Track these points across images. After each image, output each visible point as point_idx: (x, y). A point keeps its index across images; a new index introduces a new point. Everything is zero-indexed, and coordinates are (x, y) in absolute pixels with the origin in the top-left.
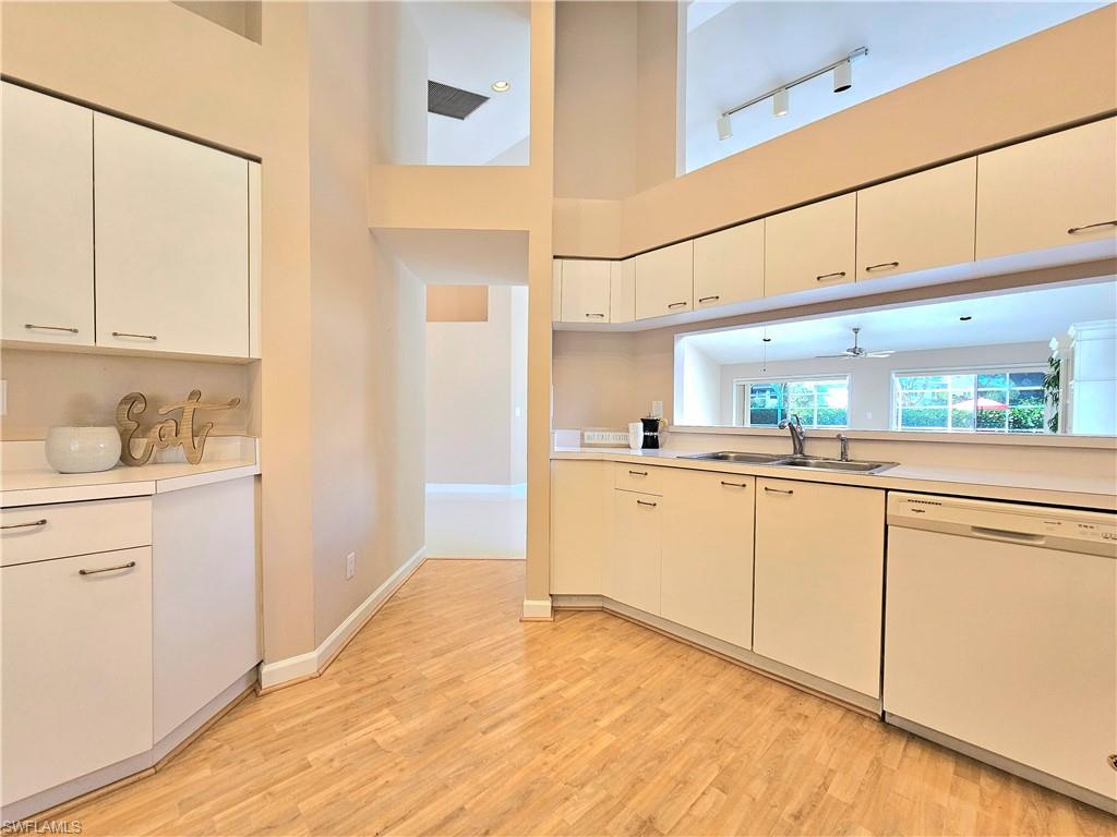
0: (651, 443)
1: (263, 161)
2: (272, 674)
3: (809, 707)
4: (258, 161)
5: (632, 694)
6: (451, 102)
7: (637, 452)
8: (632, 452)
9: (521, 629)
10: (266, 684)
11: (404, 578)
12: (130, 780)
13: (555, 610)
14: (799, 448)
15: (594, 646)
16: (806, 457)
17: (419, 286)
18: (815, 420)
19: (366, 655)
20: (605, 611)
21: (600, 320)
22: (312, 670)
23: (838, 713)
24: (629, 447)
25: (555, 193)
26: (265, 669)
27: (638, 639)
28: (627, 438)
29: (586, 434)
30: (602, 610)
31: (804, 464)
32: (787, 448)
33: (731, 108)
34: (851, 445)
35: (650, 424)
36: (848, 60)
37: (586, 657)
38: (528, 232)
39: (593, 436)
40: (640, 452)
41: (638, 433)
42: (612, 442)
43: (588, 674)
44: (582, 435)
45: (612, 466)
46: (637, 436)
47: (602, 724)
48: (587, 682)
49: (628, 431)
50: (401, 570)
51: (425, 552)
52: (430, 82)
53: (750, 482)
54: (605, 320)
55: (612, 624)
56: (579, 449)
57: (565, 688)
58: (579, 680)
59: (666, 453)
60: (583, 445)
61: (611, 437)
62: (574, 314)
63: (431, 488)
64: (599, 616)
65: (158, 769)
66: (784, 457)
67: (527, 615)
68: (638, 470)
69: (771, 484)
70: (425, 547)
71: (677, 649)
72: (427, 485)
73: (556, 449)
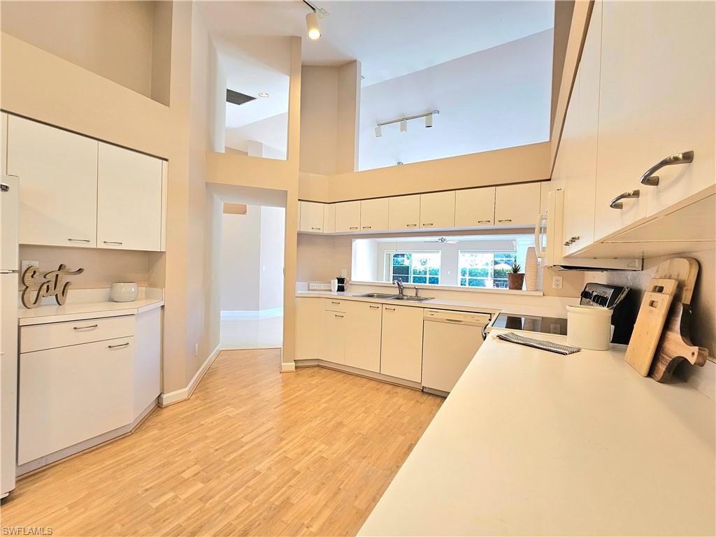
0: (341, 289)
1: (170, 161)
2: (167, 398)
3: (399, 390)
4: (166, 160)
5: (334, 392)
6: (236, 98)
7: (335, 293)
8: (332, 293)
9: (281, 375)
10: (165, 403)
11: (213, 359)
12: (121, 437)
13: (296, 368)
14: (401, 292)
15: (316, 380)
16: (404, 296)
17: (220, 202)
18: (428, 273)
19: (208, 391)
20: (320, 366)
21: (318, 231)
22: (185, 397)
23: (409, 390)
24: (331, 291)
25: (300, 168)
26: (164, 396)
27: (335, 375)
28: (330, 287)
29: (311, 284)
30: (318, 366)
31: (402, 299)
32: (396, 292)
33: (383, 122)
34: (419, 291)
35: (341, 281)
36: (431, 114)
37: (313, 382)
38: (287, 191)
39: (314, 285)
40: (336, 293)
41: (335, 284)
42: (323, 288)
43: (314, 388)
44: (309, 285)
45: (324, 299)
46: (335, 287)
47: (321, 402)
48: (315, 390)
49: (330, 283)
50: (211, 356)
51: (219, 347)
52: (228, 90)
53: (380, 306)
54: (321, 231)
55: (323, 371)
56: (307, 292)
57: (305, 393)
58: (311, 390)
59: (347, 294)
60: (309, 290)
61: (323, 286)
62: (307, 228)
63: (223, 313)
64: (316, 369)
65: (132, 433)
66: (395, 295)
67: (283, 370)
68: (336, 301)
69: (388, 307)
70: (220, 345)
71: (351, 377)
72: (221, 312)
73: (299, 292)
